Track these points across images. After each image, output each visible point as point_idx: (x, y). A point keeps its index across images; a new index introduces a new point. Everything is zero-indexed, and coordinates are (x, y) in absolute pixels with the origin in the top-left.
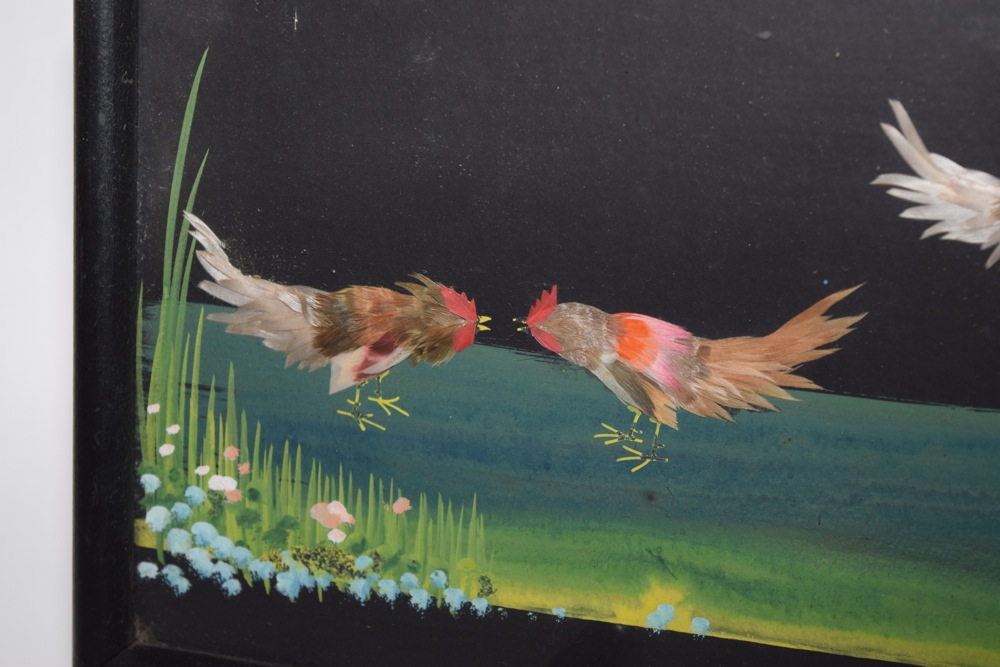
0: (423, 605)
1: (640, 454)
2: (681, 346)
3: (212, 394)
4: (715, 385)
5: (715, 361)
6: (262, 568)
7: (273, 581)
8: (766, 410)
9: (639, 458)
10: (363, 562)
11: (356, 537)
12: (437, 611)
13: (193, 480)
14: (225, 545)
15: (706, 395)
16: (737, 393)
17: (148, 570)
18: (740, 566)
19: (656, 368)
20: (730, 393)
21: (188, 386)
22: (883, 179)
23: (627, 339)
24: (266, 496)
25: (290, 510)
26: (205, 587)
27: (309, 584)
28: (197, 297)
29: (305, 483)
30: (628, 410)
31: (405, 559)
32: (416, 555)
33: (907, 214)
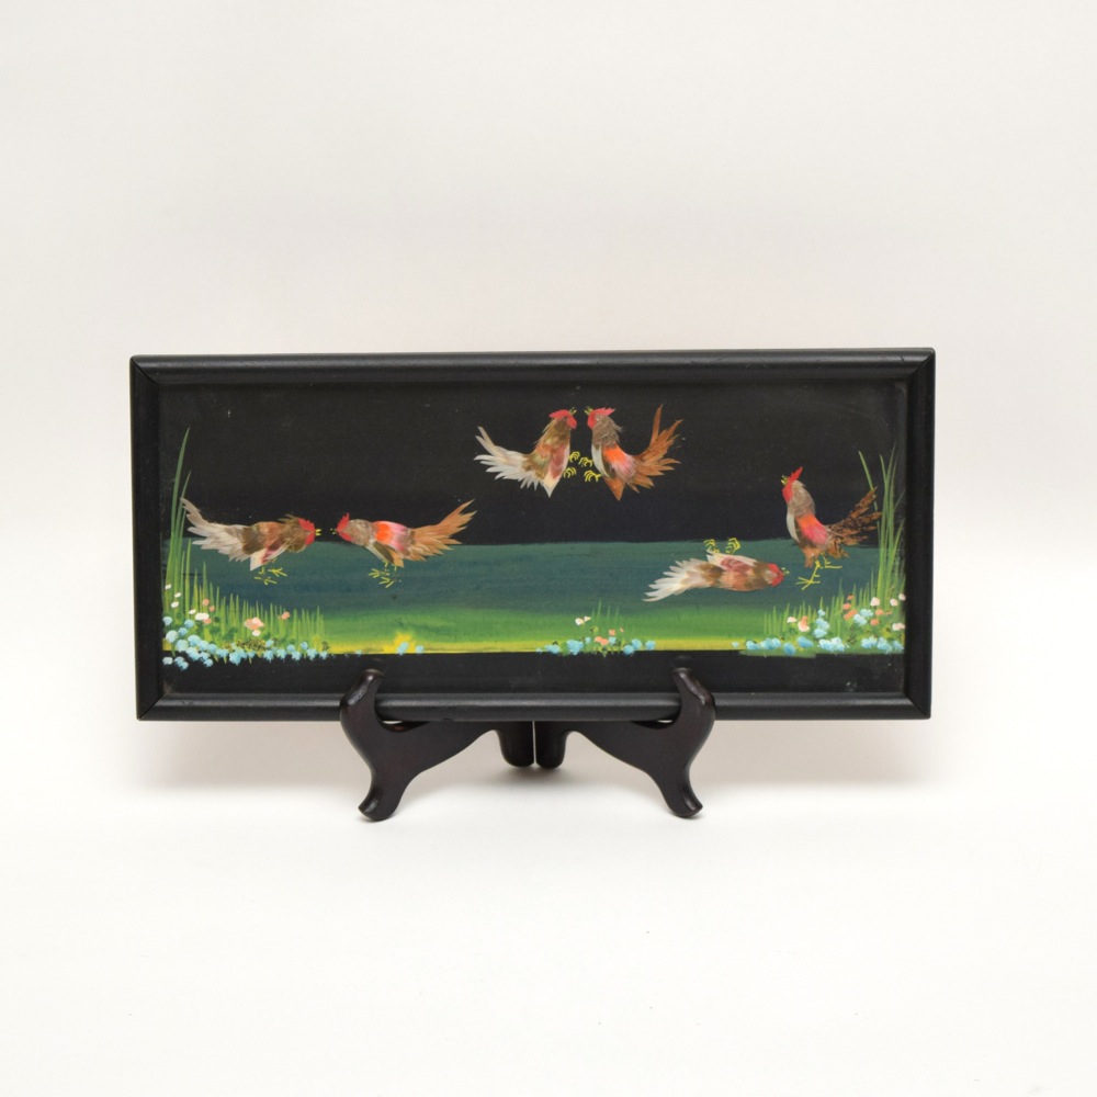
0: (298, 658)
1: (389, 580)
2: (402, 532)
3: (196, 578)
4: (418, 547)
5: (417, 537)
6: (222, 652)
7: (228, 657)
9: (388, 582)
10: (270, 643)
11: (265, 632)
12: (305, 660)
13: (187, 616)
14: (204, 644)
15: (415, 552)
16: (428, 549)
17: (168, 661)
18: (434, 621)
19: (393, 543)
20: (425, 550)
21: (184, 574)
22: (478, 458)
23: (380, 532)
25: (234, 624)
26: (196, 665)
27: (245, 656)
28: (188, 535)
29: (241, 611)
31: (288, 639)
32: (294, 637)
33: (489, 470)
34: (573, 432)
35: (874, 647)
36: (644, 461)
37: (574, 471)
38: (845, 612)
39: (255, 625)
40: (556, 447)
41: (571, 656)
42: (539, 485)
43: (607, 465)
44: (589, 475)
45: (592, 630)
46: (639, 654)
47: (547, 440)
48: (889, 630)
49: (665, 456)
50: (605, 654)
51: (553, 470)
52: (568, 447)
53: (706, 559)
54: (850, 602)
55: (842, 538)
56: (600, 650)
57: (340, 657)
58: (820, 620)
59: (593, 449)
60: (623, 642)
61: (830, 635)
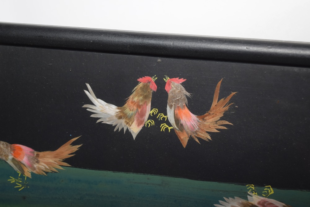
1: (21, 185)
2: (31, 154)
4: (41, 165)
5: (41, 158)
8: (56, 172)
9: (21, 187)
15: (39, 168)
16: (48, 167)
19: (24, 160)
20: (46, 168)
22: (85, 106)
23: (16, 152)
30: (17, 173)
33: (92, 116)
34: (154, 93)
36: (206, 120)
37: (153, 123)
40: (141, 104)
42: (127, 130)
43: (177, 121)
44: (164, 126)
47: (135, 98)
49: (222, 119)
51: (137, 120)
52: (150, 104)
53: (246, 198)
59: (168, 108)
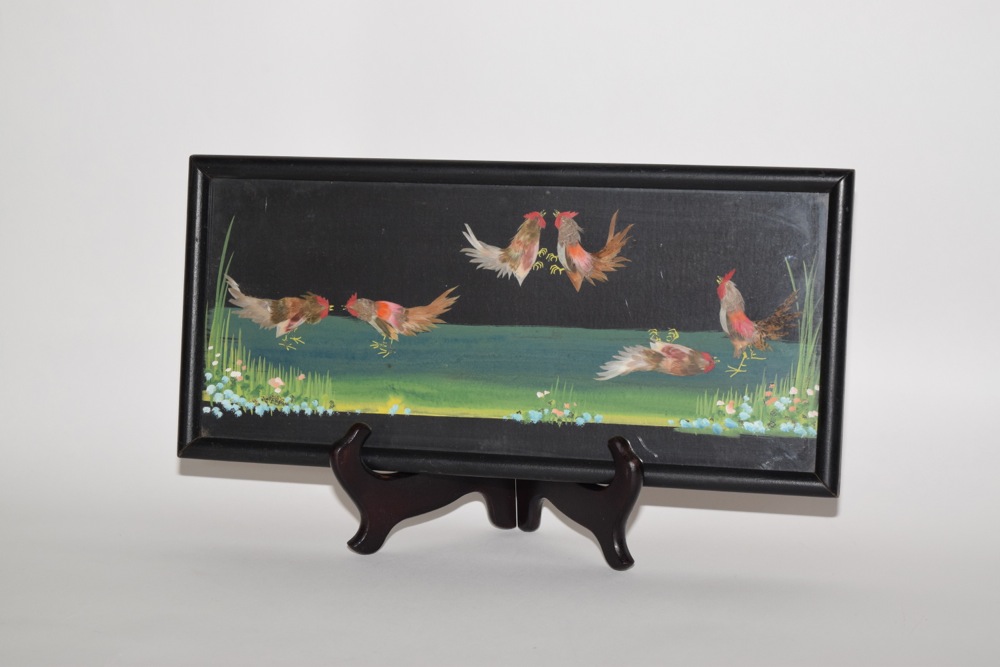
0: (309, 414)
2: (398, 311)
3: (233, 341)
4: (410, 324)
5: (410, 316)
6: (250, 405)
7: (254, 410)
9: (385, 352)
10: (287, 399)
11: (285, 390)
12: (315, 415)
13: (225, 374)
14: (236, 398)
15: (408, 329)
16: (418, 326)
17: (206, 410)
18: (420, 389)
19: (391, 319)
20: (416, 327)
21: (224, 338)
22: (463, 250)
23: (381, 310)
24: (252, 378)
25: (261, 382)
26: (228, 415)
27: (267, 410)
29: (266, 371)
31: (303, 397)
32: (307, 395)
33: (472, 261)
35: (791, 431)
36: (600, 258)
37: (542, 265)
38: (767, 398)
39: (277, 384)
40: (527, 243)
41: (532, 424)
42: (513, 275)
43: (569, 260)
44: (554, 269)
45: (550, 403)
46: (588, 426)
47: (521, 237)
48: (805, 417)
49: (619, 255)
50: (560, 424)
51: (524, 263)
52: (538, 244)
53: (649, 346)
54: (772, 390)
55: (767, 333)
56: (556, 420)
57: (343, 414)
58: (745, 405)
59: (559, 246)
60: (576, 415)
61: (753, 418)
